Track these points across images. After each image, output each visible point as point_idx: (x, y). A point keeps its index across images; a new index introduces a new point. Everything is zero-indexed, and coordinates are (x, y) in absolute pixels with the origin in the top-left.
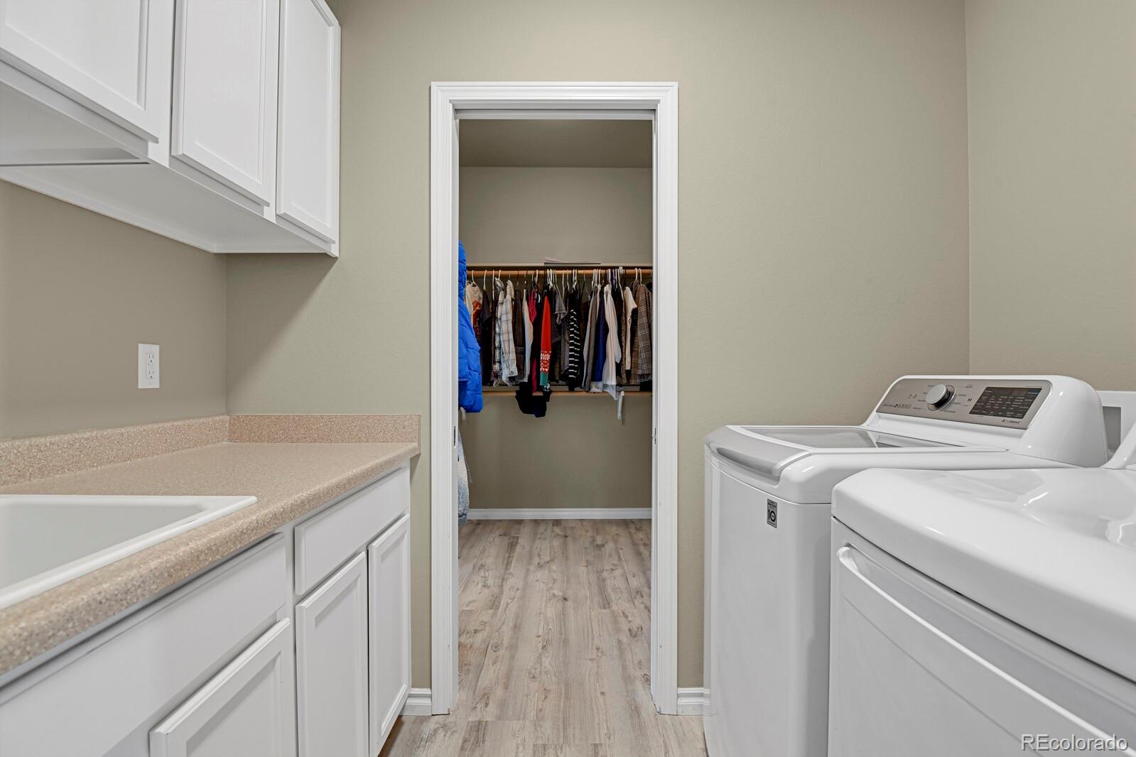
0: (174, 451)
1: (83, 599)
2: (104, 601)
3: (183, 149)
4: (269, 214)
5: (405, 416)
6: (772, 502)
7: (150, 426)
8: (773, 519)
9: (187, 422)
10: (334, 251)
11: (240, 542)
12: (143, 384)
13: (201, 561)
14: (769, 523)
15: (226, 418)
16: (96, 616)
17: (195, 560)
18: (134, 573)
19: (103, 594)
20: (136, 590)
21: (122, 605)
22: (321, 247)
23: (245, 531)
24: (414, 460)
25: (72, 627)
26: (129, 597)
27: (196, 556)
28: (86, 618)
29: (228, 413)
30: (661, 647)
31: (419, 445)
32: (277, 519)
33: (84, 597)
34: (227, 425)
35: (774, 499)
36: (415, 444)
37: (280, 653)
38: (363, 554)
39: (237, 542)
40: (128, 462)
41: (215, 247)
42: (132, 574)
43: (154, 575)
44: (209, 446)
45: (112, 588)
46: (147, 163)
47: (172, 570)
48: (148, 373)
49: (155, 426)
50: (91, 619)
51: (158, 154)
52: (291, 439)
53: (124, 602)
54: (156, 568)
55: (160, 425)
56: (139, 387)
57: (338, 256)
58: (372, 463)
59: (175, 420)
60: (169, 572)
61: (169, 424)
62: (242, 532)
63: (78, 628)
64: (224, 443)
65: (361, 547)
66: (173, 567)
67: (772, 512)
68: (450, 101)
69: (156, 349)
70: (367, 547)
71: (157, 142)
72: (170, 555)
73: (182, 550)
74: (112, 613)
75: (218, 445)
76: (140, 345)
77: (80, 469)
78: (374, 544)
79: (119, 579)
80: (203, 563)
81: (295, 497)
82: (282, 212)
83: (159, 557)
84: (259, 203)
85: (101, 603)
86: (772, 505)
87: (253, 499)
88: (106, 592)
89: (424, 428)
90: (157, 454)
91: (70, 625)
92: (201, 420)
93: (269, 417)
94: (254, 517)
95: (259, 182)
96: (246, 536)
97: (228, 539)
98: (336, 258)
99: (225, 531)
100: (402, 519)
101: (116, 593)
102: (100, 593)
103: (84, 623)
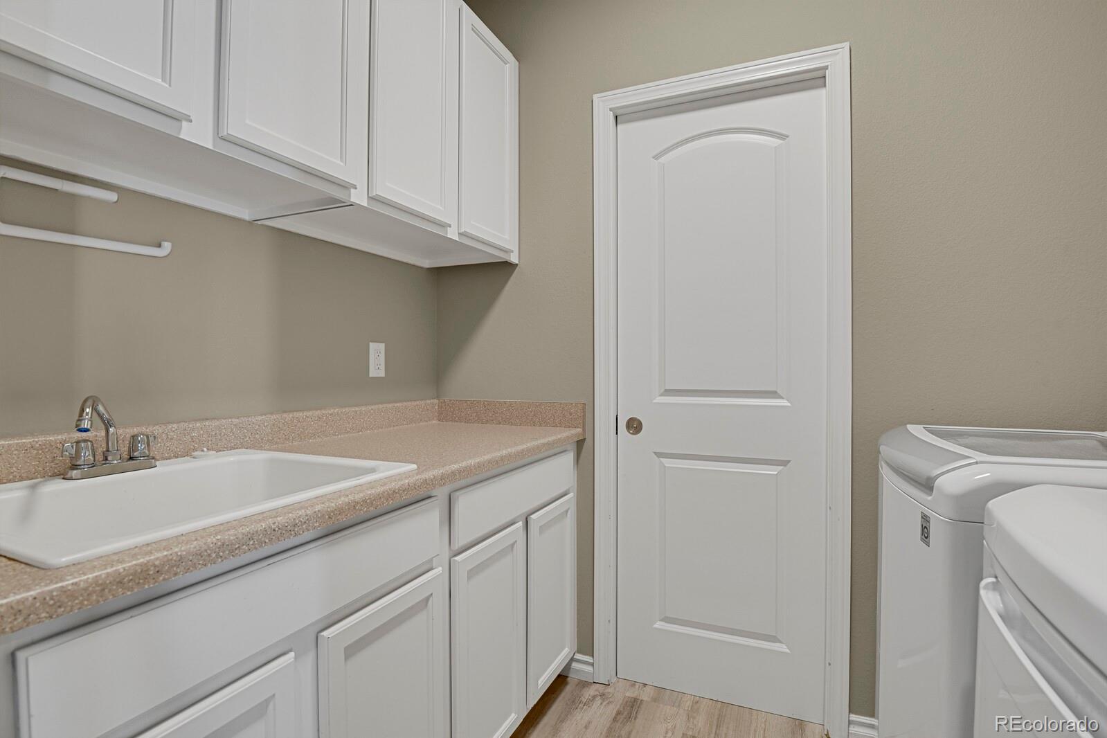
0: (394, 426)
1: (262, 526)
2: (277, 529)
3: (378, 191)
4: (452, 234)
5: (572, 404)
6: (925, 516)
7: (377, 406)
8: (926, 535)
9: (405, 404)
10: (514, 259)
11: (392, 500)
12: (373, 373)
13: (357, 510)
14: (922, 539)
15: (436, 401)
16: (271, 540)
17: (352, 508)
18: (302, 512)
19: (277, 524)
20: (302, 525)
21: (291, 534)
22: (503, 257)
23: (397, 491)
24: (580, 444)
25: (252, 544)
26: (296, 529)
27: (353, 506)
28: (263, 539)
29: (438, 397)
30: (830, 664)
31: (584, 430)
32: (428, 484)
33: (263, 525)
34: (437, 407)
35: (928, 512)
36: (579, 430)
37: (432, 594)
38: (520, 524)
39: (390, 499)
40: (360, 433)
41: (427, 263)
42: (300, 513)
43: (317, 515)
44: (421, 424)
45: (284, 521)
46: (352, 205)
47: (332, 514)
48: (377, 365)
49: (381, 406)
50: (267, 541)
51: (359, 197)
52: (482, 420)
53: (292, 532)
54: (319, 511)
55: (385, 405)
56: (370, 376)
57: (517, 262)
58: (529, 445)
59: (396, 402)
60: (329, 515)
61: (391, 405)
62: (394, 491)
63: (257, 546)
64: (434, 422)
65: (518, 517)
66: (333, 512)
67: (925, 527)
68: (611, 110)
69: (382, 346)
70: (527, 518)
71: (356, 188)
72: (332, 502)
73: (344, 500)
74: (283, 539)
75: (430, 423)
76: (371, 343)
77: (326, 436)
78: (533, 516)
79: (290, 515)
80: (358, 511)
81: (447, 468)
82: (463, 231)
83: (323, 503)
84: (444, 226)
85: (274, 530)
86: (925, 518)
87: (414, 466)
88: (279, 523)
89: (589, 415)
90: (382, 428)
91: (251, 543)
92: (416, 403)
93: (466, 401)
94: (407, 481)
95: (441, 208)
96: (398, 495)
97: (381, 495)
98: (517, 265)
99: (380, 490)
100: (566, 497)
101: (286, 525)
102: (274, 523)
103: (262, 543)
